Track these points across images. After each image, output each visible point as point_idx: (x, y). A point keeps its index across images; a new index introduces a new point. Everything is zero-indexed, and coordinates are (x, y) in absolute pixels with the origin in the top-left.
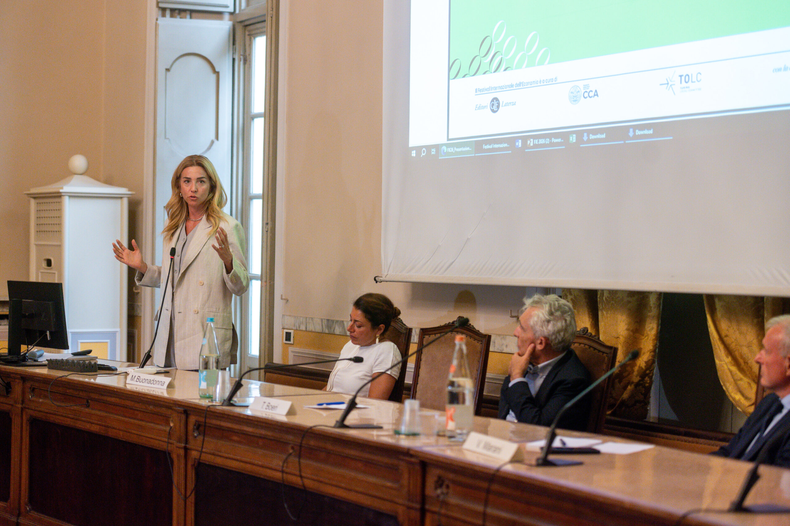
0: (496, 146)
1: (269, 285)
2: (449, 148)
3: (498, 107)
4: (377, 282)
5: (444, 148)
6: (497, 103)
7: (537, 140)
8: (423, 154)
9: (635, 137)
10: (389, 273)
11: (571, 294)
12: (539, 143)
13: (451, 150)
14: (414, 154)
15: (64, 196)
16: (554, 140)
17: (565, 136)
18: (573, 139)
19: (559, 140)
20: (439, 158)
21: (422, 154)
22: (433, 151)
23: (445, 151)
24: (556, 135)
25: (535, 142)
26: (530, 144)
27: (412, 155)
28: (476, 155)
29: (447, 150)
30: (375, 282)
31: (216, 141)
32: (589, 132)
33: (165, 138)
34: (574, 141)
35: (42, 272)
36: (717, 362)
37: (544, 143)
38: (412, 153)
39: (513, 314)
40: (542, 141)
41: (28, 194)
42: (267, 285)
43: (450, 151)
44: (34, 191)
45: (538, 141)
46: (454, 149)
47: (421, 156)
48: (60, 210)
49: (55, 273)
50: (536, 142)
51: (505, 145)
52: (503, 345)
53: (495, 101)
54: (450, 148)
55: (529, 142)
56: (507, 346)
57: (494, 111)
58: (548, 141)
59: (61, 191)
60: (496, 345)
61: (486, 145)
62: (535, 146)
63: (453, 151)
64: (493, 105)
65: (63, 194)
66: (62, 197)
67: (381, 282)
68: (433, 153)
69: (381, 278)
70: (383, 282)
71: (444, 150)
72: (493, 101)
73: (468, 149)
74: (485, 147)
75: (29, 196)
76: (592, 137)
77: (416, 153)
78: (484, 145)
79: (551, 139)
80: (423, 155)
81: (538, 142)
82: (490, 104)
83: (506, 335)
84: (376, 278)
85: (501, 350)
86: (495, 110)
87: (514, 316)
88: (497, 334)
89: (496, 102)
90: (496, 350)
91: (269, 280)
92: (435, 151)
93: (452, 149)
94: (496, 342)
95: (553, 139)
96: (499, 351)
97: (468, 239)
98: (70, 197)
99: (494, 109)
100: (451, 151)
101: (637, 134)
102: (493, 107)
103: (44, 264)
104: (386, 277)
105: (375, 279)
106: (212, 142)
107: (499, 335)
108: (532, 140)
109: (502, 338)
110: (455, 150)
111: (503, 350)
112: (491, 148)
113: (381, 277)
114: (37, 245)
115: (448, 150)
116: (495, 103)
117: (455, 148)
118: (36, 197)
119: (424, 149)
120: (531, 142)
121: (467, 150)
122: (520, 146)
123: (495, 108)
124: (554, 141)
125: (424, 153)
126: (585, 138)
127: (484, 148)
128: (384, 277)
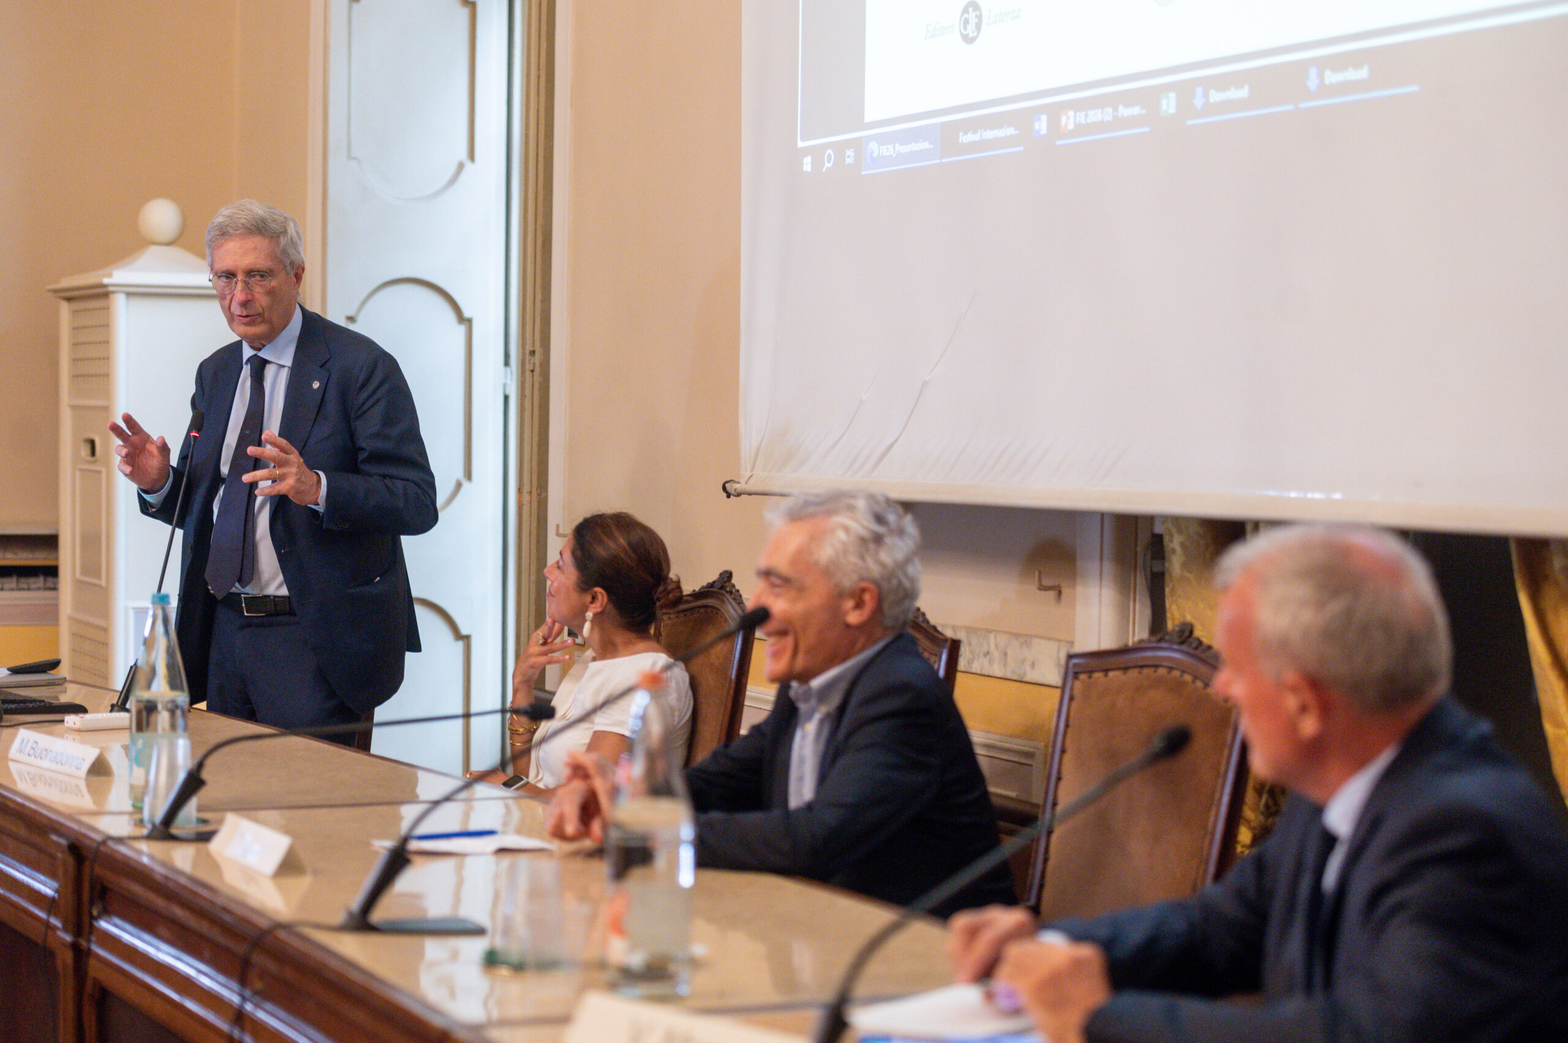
0: (989, 134)
1: (536, 500)
2: (884, 145)
3: (978, 26)
4: (729, 496)
5: (873, 146)
6: (977, 16)
7: (1084, 113)
8: (827, 165)
9: (1325, 90)
10: (755, 473)
11: (1180, 531)
12: (1089, 121)
13: (887, 150)
14: (807, 166)
15: (113, 292)
16: (1124, 112)
17: (1149, 97)
18: (1169, 105)
19: (1136, 111)
20: (863, 173)
21: (824, 164)
22: (849, 156)
23: (875, 155)
24: (1128, 98)
25: (1078, 119)
26: (1066, 125)
27: (805, 169)
28: (943, 160)
29: (879, 151)
30: (725, 495)
31: (468, 165)
32: (1209, 83)
33: (350, 157)
34: (1172, 110)
35: (81, 470)
36: (1549, 729)
37: (1100, 119)
38: (803, 164)
39: (1047, 582)
40: (1095, 116)
41: (55, 291)
42: (532, 501)
43: (885, 154)
44: (66, 283)
45: (1086, 116)
46: (894, 147)
47: (824, 170)
48: (106, 326)
49: (100, 472)
50: (1081, 118)
51: (1010, 131)
52: (1023, 662)
53: (971, 9)
54: (886, 146)
55: (1064, 119)
56: (1033, 665)
57: (968, 40)
58: (1107, 114)
59: (106, 281)
60: (1010, 661)
61: (966, 133)
62: (1080, 130)
63: (892, 153)
64: (966, 21)
65: (111, 289)
66: (111, 296)
67: (739, 495)
68: (848, 161)
69: (737, 486)
70: (743, 496)
71: (872, 152)
72: (965, 11)
73: (925, 145)
74: (965, 137)
75: (59, 294)
76: (1215, 97)
77: (812, 163)
78: (961, 134)
79: (1115, 109)
80: (827, 168)
81: (1086, 119)
82: (960, 20)
83: (1031, 636)
84: (726, 485)
85: (1019, 675)
86: (971, 35)
87: (1048, 587)
88: (1010, 633)
89: (974, 14)
90: (1009, 675)
91: (537, 490)
92: (853, 154)
93: (890, 147)
94: (1010, 653)
95: (1121, 108)
96: (1015, 677)
97: (925, 384)
98: (129, 295)
99: (968, 35)
100: (888, 154)
101: (1327, 82)
102: (965, 29)
103: (85, 451)
104: (746, 483)
105: (724, 488)
106: (461, 166)
107: (1017, 636)
108: (1071, 113)
109: (1022, 644)
110: (898, 151)
111: (1025, 674)
112: (977, 139)
113: (739, 483)
114: (74, 407)
115: (881, 151)
116: (972, 15)
117: (897, 145)
118: (71, 297)
119: (830, 151)
120: (1068, 118)
121: (923, 148)
122: (1044, 131)
123: (971, 31)
124: (1122, 115)
125: (829, 162)
126: (1199, 102)
127: (960, 141)
128: (743, 481)
